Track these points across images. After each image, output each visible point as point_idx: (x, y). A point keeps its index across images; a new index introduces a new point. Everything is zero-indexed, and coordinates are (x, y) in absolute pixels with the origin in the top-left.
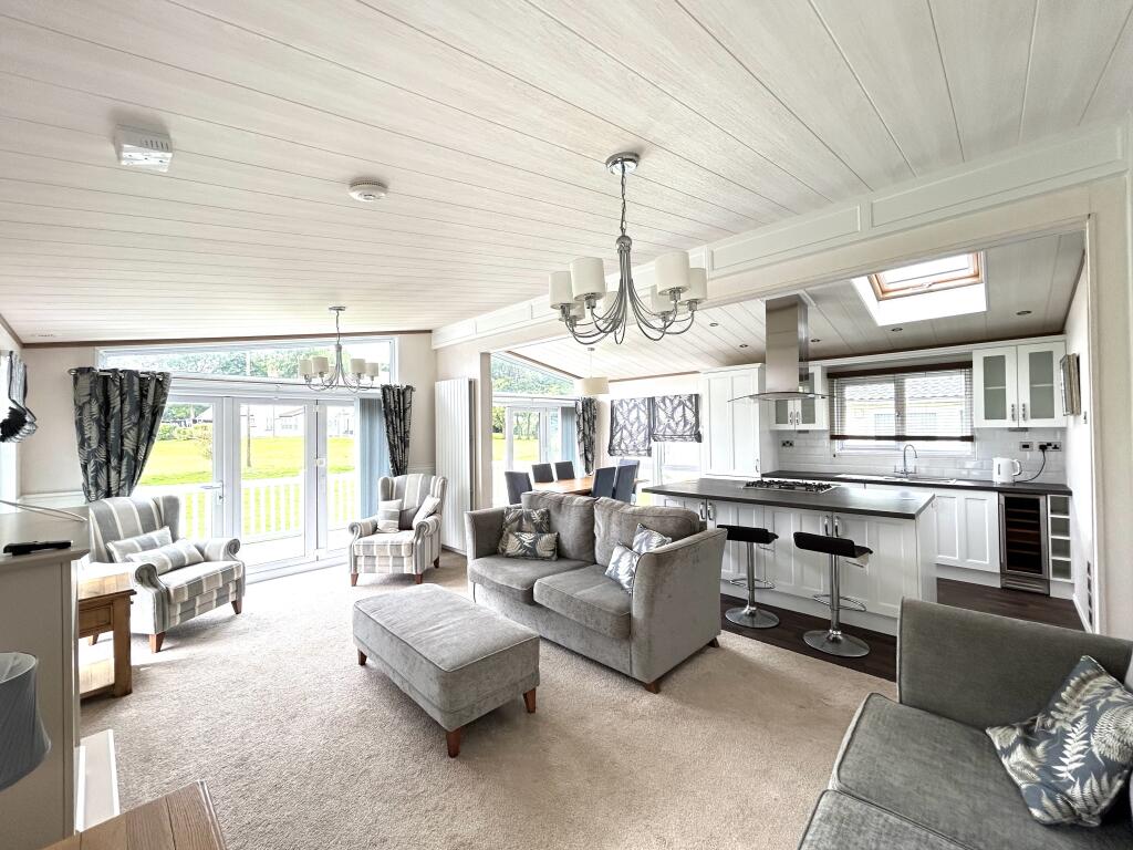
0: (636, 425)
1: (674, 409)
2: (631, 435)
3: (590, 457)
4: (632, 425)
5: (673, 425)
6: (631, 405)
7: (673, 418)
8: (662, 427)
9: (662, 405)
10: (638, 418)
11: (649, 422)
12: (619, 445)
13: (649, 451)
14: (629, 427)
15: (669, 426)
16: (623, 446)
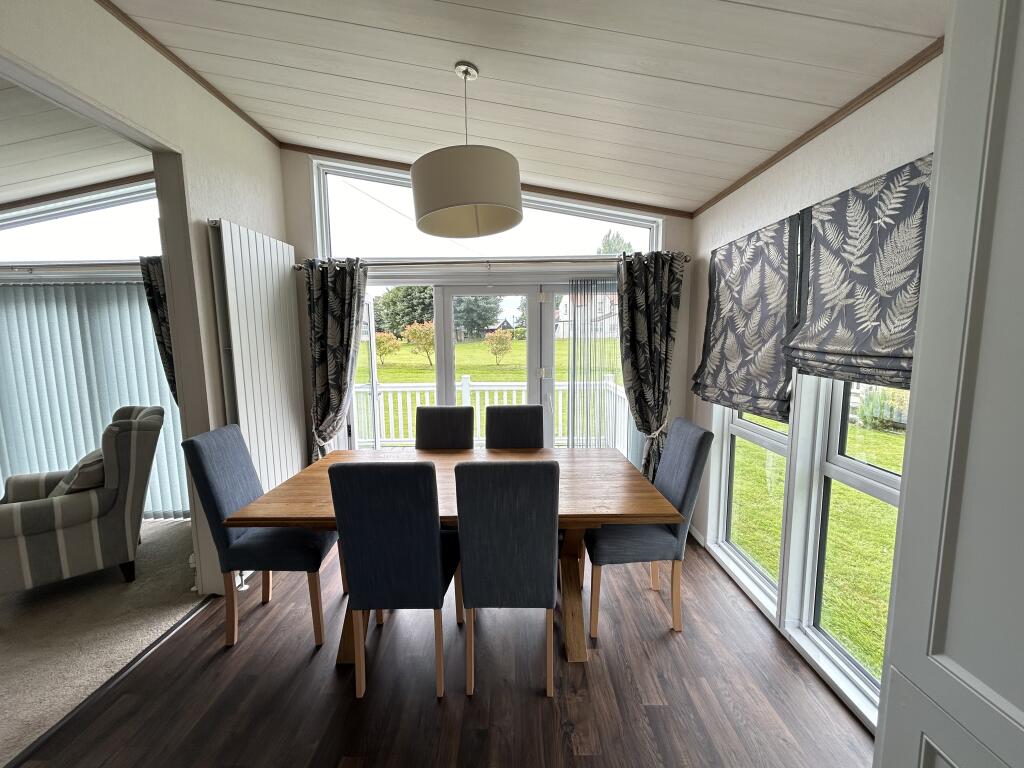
0: (756, 317)
1: (880, 237)
2: (743, 348)
3: (649, 395)
4: (747, 316)
5: (865, 305)
6: (749, 254)
7: (868, 281)
8: (823, 323)
9: (831, 233)
10: (761, 294)
11: (790, 306)
12: (715, 375)
13: (783, 409)
14: (740, 323)
15: (848, 315)
16: (722, 377)
